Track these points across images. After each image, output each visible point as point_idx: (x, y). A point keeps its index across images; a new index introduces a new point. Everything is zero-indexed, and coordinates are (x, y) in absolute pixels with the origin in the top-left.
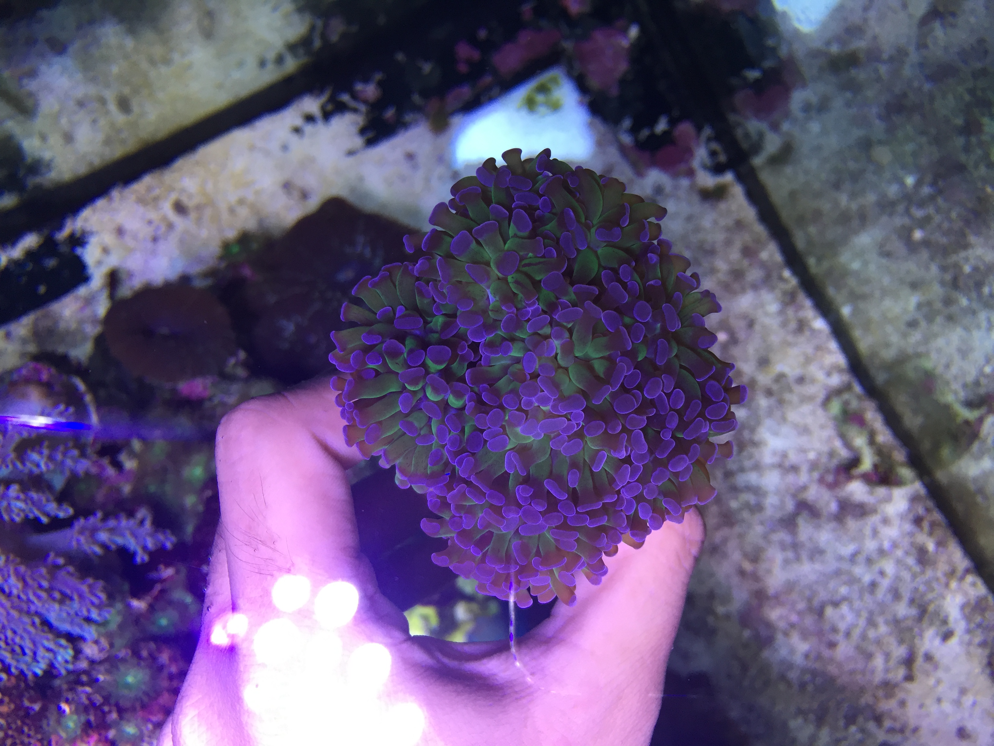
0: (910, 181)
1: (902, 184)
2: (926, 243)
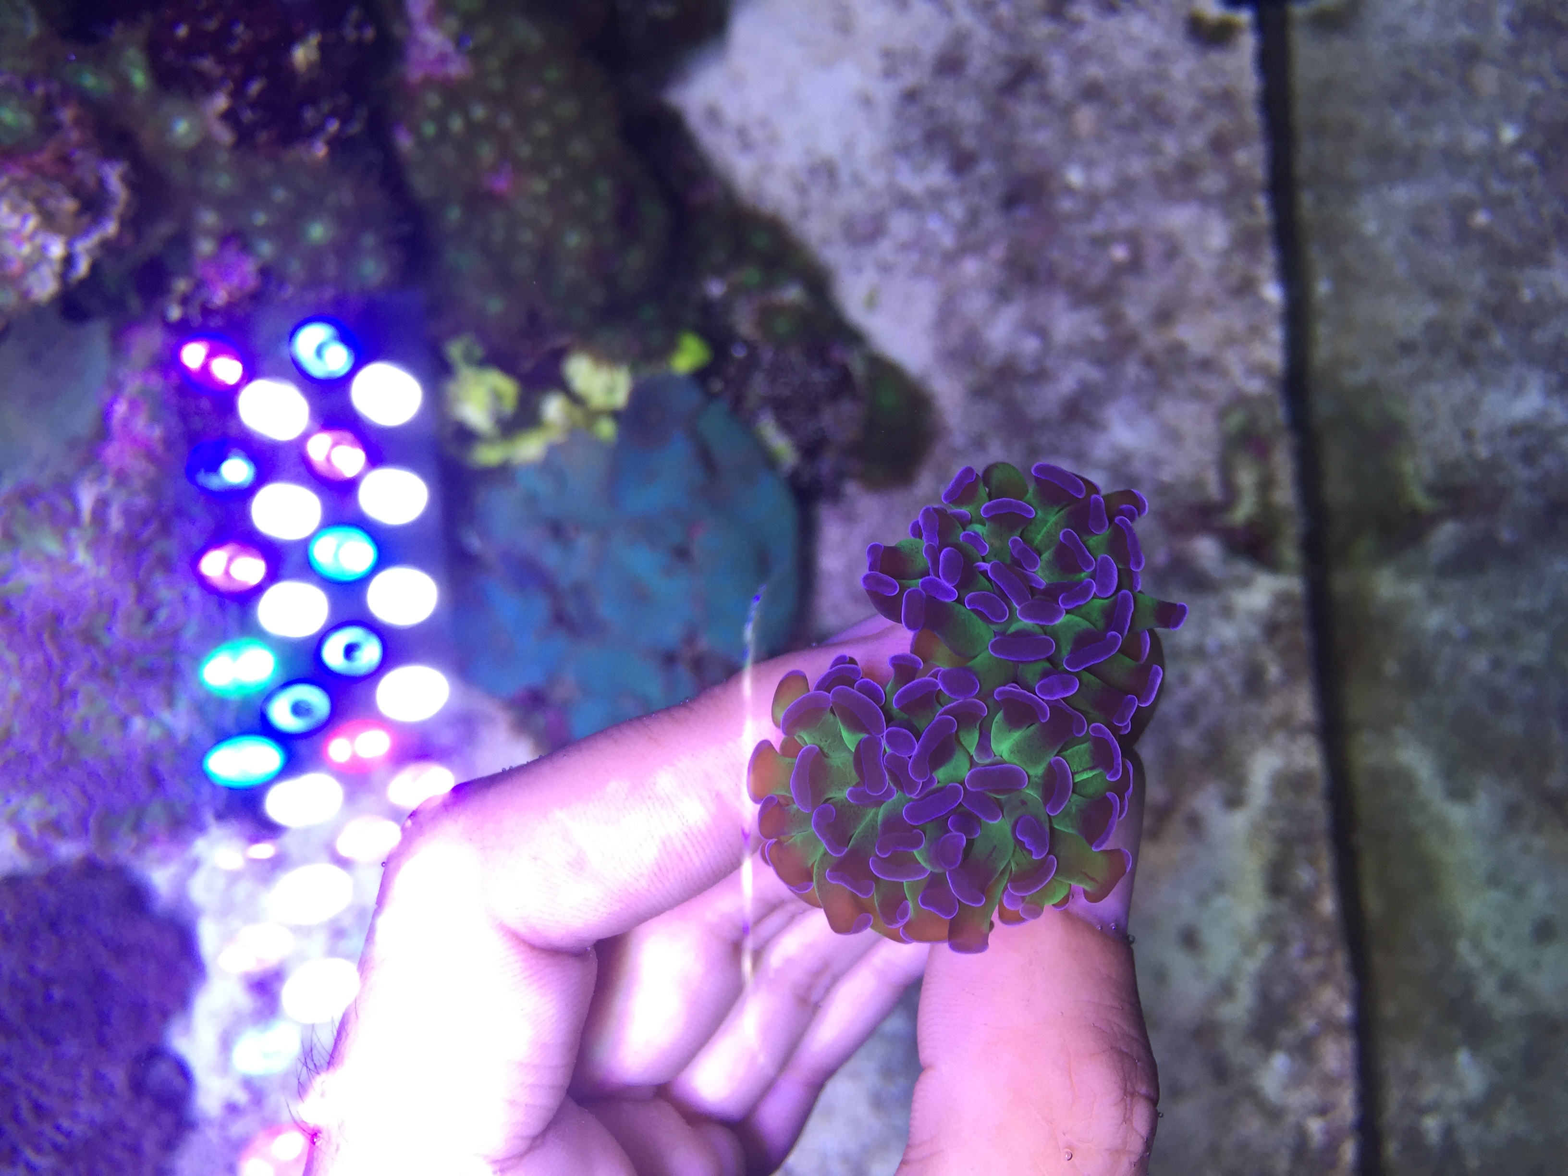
0: (1509, 134)
1: (1494, 135)
2: (1485, 236)
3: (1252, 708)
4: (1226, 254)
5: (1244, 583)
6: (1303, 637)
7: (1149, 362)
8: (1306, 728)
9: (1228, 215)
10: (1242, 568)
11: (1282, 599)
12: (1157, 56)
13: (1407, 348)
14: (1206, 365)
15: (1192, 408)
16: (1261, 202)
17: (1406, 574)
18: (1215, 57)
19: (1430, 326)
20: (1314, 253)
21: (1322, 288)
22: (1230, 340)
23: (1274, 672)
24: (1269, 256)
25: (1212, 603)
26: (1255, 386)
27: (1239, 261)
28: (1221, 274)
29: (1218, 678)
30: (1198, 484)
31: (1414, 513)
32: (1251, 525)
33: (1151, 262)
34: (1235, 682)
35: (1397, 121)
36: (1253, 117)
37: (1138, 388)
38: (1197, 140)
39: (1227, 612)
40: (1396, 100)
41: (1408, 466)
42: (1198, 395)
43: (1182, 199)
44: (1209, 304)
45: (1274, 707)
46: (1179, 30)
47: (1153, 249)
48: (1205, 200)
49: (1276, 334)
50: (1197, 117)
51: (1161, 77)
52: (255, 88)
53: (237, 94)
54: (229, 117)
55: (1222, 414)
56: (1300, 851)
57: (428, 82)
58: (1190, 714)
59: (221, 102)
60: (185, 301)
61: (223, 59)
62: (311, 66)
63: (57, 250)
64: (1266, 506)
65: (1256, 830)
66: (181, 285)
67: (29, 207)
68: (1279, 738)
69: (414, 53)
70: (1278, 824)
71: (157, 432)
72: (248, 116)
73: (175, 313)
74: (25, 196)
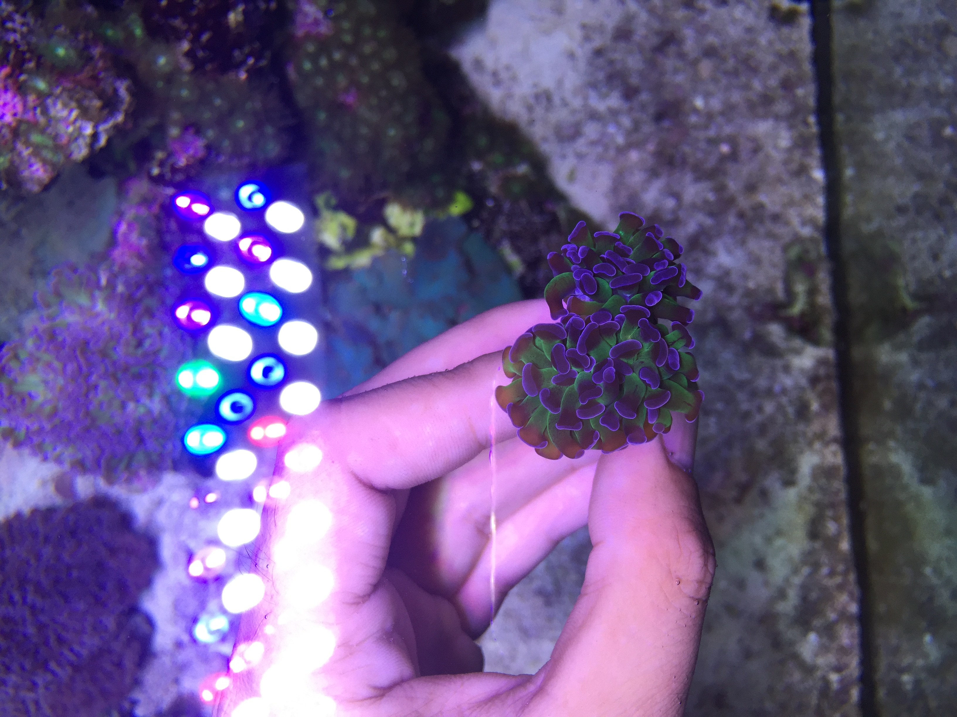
3: (801, 427)
4: (789, 150)
5: (798, 352)
6: (834, 385)
7: (741, 215)
8: (835, 440)
9: (791, 127)
10: (797, 342)
11: (821, 362)
12: (749, 30)
13: (901, 210)
14: (776, 218)
15: (767, 244)
16: (812, 119)
17: (898, 348)
18: (785, 31)
19: (916, 196)
20: (844, 150)
21: (849, 173)
22: (791, 203)
23: (815, 406)
24: (817, 152)
25: (779, 363)
26: (806, 231)
27: (797, 155)
28: (786, 163)
29: (780, 408)
30: (771, 291)
31: (904, 310)
32: (803, 315)
33: (744, 155)
34: (790, 410)
35: (898, 71)
36: (807, 68)
37: (734, 231)
38: (773, 82)
39: (787, 369)
40: (897, 59)
41: (901, 282)
42: (771, 236)
43: (764, 117)
44: (779, 181)
45: (815, 427)
46: (764, 15)
47: (745, 147)
48: (777, 118)
49: (820, 200)
50: (773, 68)
51: (753, 43)
52: (205, 37)
53: (195, 41)
54: (190, 54)
55: (785, 249)
56: (829, 513)
57: (308, 37)
58: (763, 429)
59: (186, 46)
60: (161, 164)
61: (188, 20)
62: (238, 24)
63: (89, 131)
64: (812, 304)
65: (802, 499)
66: (160, 155)
67: (73, 104)
68: (817, 445)
69: (299, 19)
70: (817, 496)
71: (144, 242)
72: (201, 54)
73: (156, 171)
74: (71, 98)
